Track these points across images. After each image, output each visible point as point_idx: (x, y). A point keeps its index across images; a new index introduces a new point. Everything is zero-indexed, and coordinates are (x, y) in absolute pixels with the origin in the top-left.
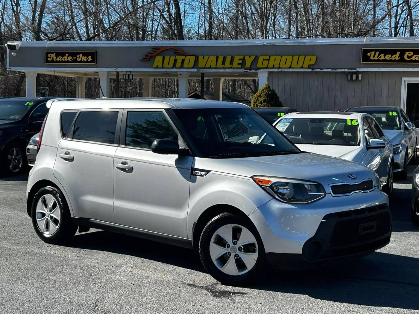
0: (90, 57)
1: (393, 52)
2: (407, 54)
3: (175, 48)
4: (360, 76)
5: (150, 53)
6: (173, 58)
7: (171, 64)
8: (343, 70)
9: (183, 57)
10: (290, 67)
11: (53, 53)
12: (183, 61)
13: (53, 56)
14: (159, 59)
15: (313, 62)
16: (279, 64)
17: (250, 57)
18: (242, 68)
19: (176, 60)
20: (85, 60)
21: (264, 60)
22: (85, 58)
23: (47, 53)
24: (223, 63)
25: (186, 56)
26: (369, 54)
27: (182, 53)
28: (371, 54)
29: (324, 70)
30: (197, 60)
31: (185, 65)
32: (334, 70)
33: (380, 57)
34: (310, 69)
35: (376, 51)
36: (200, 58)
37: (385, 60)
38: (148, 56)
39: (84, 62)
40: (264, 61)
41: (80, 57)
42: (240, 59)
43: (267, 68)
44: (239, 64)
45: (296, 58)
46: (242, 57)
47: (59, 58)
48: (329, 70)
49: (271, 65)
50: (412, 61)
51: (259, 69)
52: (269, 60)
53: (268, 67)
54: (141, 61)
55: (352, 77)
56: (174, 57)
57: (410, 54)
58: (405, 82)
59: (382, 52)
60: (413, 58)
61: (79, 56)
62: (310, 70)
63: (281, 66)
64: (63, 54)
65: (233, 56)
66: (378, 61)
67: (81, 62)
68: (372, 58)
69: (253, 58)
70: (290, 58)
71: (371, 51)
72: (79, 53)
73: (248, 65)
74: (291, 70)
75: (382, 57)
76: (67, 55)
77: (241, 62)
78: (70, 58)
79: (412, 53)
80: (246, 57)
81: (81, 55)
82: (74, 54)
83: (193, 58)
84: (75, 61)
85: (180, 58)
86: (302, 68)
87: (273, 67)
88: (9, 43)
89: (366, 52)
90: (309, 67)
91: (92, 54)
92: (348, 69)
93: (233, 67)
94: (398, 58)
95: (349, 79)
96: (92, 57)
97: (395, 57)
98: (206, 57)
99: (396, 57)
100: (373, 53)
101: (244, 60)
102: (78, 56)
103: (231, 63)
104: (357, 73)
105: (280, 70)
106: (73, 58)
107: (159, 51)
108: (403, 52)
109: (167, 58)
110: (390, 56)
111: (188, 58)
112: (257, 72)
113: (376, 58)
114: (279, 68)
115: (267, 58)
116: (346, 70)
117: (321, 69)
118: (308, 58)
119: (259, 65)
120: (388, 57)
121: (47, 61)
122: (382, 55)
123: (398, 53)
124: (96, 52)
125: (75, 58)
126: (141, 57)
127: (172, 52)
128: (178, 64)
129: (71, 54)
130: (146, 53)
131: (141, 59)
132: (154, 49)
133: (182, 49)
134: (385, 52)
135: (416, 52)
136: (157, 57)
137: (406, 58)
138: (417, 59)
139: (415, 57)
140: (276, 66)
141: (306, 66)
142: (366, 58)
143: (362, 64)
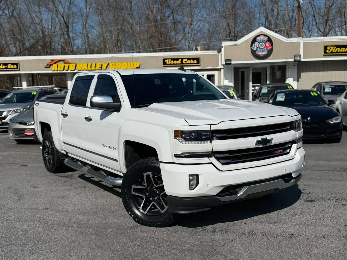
0: (15, 66)
2: (184, 60)
3: (64, 60)
5: (50, 63)
6: (63, 65)
7: (62, 69)
9: (68, 65)
10: (127, 68)
12: (69, 66)
14: (55, 66)
15: (138, 66)
16: (121, 67)
17: (105, 63)
18: (101, 69)
19: (64, 66)
20: (13, 67)
21: (113, 65)
22: (12, 67)
24: (91, 67)
25: (70, 64)
26: (166, 61)
27: (68, 62)
30: (76, 66)
31: (70, 69)
35: (169, 59)
36: (78, 65)
37: (174, 64)
39: (12, 68)
41: (9, 66)
42: (100, 65)
45: (129, 64)
46: (101, 64)
49: (116, 68)
50: (187, 64)
52: (115, 65)
54: (46, 67)
59: (172, 59)
60: (187, 62)
65: (96, 63)
66: (171, 64)
67: (10, 68)
68: (167, 63)
69: (107, 64)
70: (126, 64)
71: (166, 59)
72: (9, 64)
73: (104, 68)
75: (172, 62)
76: (2, 65)
77: (100, 66)
78: (4, 67)
79: (186, 60)
80: (103, 64)
81: (10, 65)
82: (6, 64)
83: (74, 65)
84: (7, 68)
85: (67, 65)
89: (164, 60)
90: (137, 68)
91: (16, 64)
93: (97, 69)
96: (17, 66)
98: (81, 64)
99: (179, 62)
100: (168, 60)
101: (102, 65)
102: (8, 65)
103: (95, 67)
107: (54, 62)
108: (182, 59)
109: (59, 65)
113: (169, 63)
114: (121, 69)
115: (114, 64)
119: (110, 68)
120: (175, 62)
123: (180, 60)
124: (19, 63)
125: (6, 66)
126: (45, 65)
127: (62, 62)
128: (66, 68)
129: (4, 64)
130: (48, 63)
131: (45, 66)
132: (52, 60)
133: (67, 60)
134: (174, 60)
135: (189, 59)
136: (54, 65)
137: (184, 62)
138: (189, 63)
139: (189, 62)
140: (119, 68)
141: (135, 68)
142: (164, 63)
143: (163, 66)
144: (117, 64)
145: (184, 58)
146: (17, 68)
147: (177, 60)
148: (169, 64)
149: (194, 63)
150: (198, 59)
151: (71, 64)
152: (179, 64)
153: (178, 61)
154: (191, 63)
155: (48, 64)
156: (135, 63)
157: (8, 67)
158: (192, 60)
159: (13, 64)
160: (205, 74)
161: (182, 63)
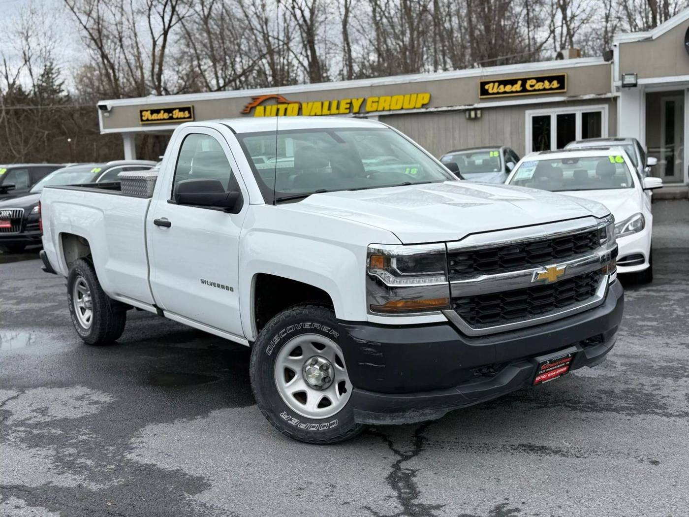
0: (186, 112)
1: (513, 82)
2: (529, 83)
3: (276, 96)
4: (479, 112)
5: (250, 104)
6: (275, 108)
8: (460, 108)
9: (285, 106)
10: (402, 109)
11: (147, 111)
12: (286, 109)
13: (147, 115)
14: (260, 109)
15: (426, 101)
16: (390, 105)
17: (358, 99)
18: (350, 112)
19: (278, 110)
20: (182, 116)
21: (373, 102)
22: (181, 115)
23: (141, 112)
24: (329, 109)
25: (288, 104)
26: (487, 87)
27: (284, 101)
28: (489, 87)
29: (440, 109)
30: (300, 108)
31: (289, 113)
32: (450, 109)
33: (500, 89)
34: (423, 108)
35: (494, 82)
36: (304, 106)
37: (505, 92)
40: (373, 104)
41: (177, 114)
42: (347, 104)
43: (377, 111)
44: (346, 109)
45: (407, 97)
46: (349, 101)
47: (155, 116)
48: (445, 109)
49: (380, 108)
50: (535, 90)
51: (368, 112)
52: (378, 102)
53: (379, 109)
54: (243, 114)
55: (470, 115)
56: (277, 106)
57: (532, 82)
58: (529, 115)
59: (501, 83)
60: (536, 87)
62: (423, 110)
63: (392, 108)
64: (158, 111)
65: (340, 100)
66: (498, 93)
67: (177, 118)
68: (490, 91)
69: (361, 101)
70: (401, 98)
71: (488, 83)
72: (175, 109)
73: (356, 109)
74: (403, 112)
75: (502, 89)
76: (162, 112)
77: (348, 106)
78: (166, 116)
79: (534, 82)
80: (353, 101)
81: (177, 111)
82: (169, 111)
83: (296, 106)
84: (171, 118)
85: (282, 107)
86: (414, 108)
87: (383, 110)
88: (101, 103)
89: (483, 84)
90: (423, 106)
91: (188, 109)
92: (465, 105)
94: (520, 88)
95: (467, 116)
96: (190, 113)
97: (516, 88)
98: (310, 104)
99: (518, 87)
100: (491, 85)
101: (351, 104)
102: (174, 112)
103: (338, 108)
104: (476, 109)
105: (391, 113)
106: (168, 115)
107: (259, 101)
109: (268, 108)
110: (510, 87)
111: (290, 107)
113: (495, 91)
114: (390, 110)
115: (376, 99)
116: (463, 107)
117: (436, 108)
118: (420, 96)
119: (368, 108)
120: (508, 88)
121: (142, 120)
122: (502, 86)
123: (520, 83)
124: (193, 107)
127: (273, 101)
128: (281, 113)
129: (166, 111)
130: (247, 105)
131: (241, 111)
132: (255, 99)
133: (285, 97)
134: (505, 83)
135: (540, 80)
136: (258, 108)
137: (528, 87)
138: (541, 87)
139: (539, 86)
140: (387, 108)
141: (419, 105)
142: (484, 92)
143: (481, 99)
144: (382, 99)
145: (530, 79)
146: (190, 117)
148: (493, 94)
149: (551, 89)
150: (561, 79)
151: (290, 105)
152: (517, 92)
153: (515, 86)
154: (544, 89)
155: (247, 107)
157: (175, 116)
158: (546, 82)
159: (182, 110)
160: (578, 112)
161: (524, 90)
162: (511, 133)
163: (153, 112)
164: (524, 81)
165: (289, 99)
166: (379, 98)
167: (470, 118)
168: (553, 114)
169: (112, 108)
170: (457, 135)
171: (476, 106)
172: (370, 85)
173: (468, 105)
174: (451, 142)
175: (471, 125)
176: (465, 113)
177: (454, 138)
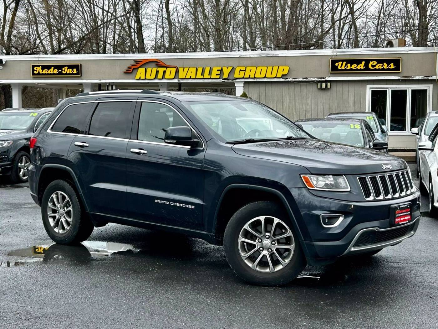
0: (75, 70)
2: (371, 63)
3: (156, 60)
4: (329, 84)
7: (153, 76)
8: (314, 80)
9: (165, 69)
10: (265, 77)
11: (39, 66)
12: (165, 72)
13: (38, 70)
14: (141, 71)
15: (285, 72)
16: (255, 74)
17: (227, 68)
19: (157, 72)
20: (71, 72)
21: (240, 70)
22: (70, 71)
23: (33, 67)
24: (203, 74)
25: (167, 67)
26: (336, 64)
27: (163, 65)
28: (338, 64)
29: (296, 80)
30: (177, 72)
31: (167, 76)
32: (305, 80)
33: (347, 67)
34: (283, 78)
35: (343, 61)
36: (181, 70)
37: (351, 70)
38: (130, 68)
39: (69, 74)
40: (241, 72)
42: (218, 70)
43: (243, 78)
44: (217, 75)
45: (270, 69)
46: (220, 69)
47: (45, 71)
48: (300, 80)
49: (247, 76)
50: (376, 70)
51: (236, 79)
52: (245, 71)
53: (245, 77)
54: (125, 73)
55: (321, 86)
56: (156, 69)
57: (373, 63)
58: (369, 88)
59: (348, 62)
60: (377, 67)
61: (65, 69)
62: (283, 80)
63: (256, 77)
64: (49, 67)
65: (211, 67)
66: (346, 70)
67: (66, 74)
68: (339, 68)
69: (230, 69)
70: (264, 69)
74: (265, 80)
75: (349, 67)
76: (53, 68)
77: (219, 72)
78: (56, 71)
79: (376, 63)
81: (66, 68)
82: (59, 67)
83: (174, 70)
85: (161, 70)
86: (276, 77)
87: (249, 78)
89: (334, 62)
90: (282, 76)
91: (77, 67)
92: (318, 78)
93: (212, 78)
94: (364, 67)
95: (319, 87)
96: (78, 70)
97: (360, 67)
98: (186, 69)
99: (362, 66)
100: (340, 63)
101: (221, 70)
102: (63, 69)
103: (210, 73)
104: (326, 82)
105: (255, 80)
106: (58, 71)
107: (141, 64)
109: (149, 70)
110: (356, 65)
112: (234, 82)
113: (343, 68)
114: (255, 78)
115: (243, 68)
116: (316, 79)
117: (293, 78)
120: (354, 66)
121: (33, 74)
122: (349, 65)
123: (363, 63)
124: (81, 64)
126: (125, 69)
127: (153, 64)
128: (160, 75)
129: (56, 67)
130: (129, 66)
131: (125, 71)
132: (137, 61)
133: (163, 61)
134: (352, 62)
135: (380, 61)
136: (140, 69)
137: (370, 67)
138: (381, 68)
139: (379, 66)
140: (252, 76)
141: (279, 75)
142: (334, 68)
143: (331, 73)
144: (248, 69)
145: (372, 60)
146: (78, 74)
147: (358, 62)
148: (342, 70)
149: (389, 69)
150: (397, 62)
151: (168, 69)
152: (361, 70)
153: (359, 65)
154: (383, 69)
156: (281, 68)
158: (385, 64)
159: (70, 67)
160: (409, 88)
161: (367, 68)
162: (354, 102)
163: (44, 67)
164: (367, 62)
165: (168, 64)
166: (246, 68)
167: (321, 89)
168: (389, 88)
169: (6, 62)
170: (309, 102)
171: (327, 79)
172: (238, 56)
173: (320, 78)
174: (304, 107)
175: (321, 93)
176: (317, 84)
177: (307, 104)
